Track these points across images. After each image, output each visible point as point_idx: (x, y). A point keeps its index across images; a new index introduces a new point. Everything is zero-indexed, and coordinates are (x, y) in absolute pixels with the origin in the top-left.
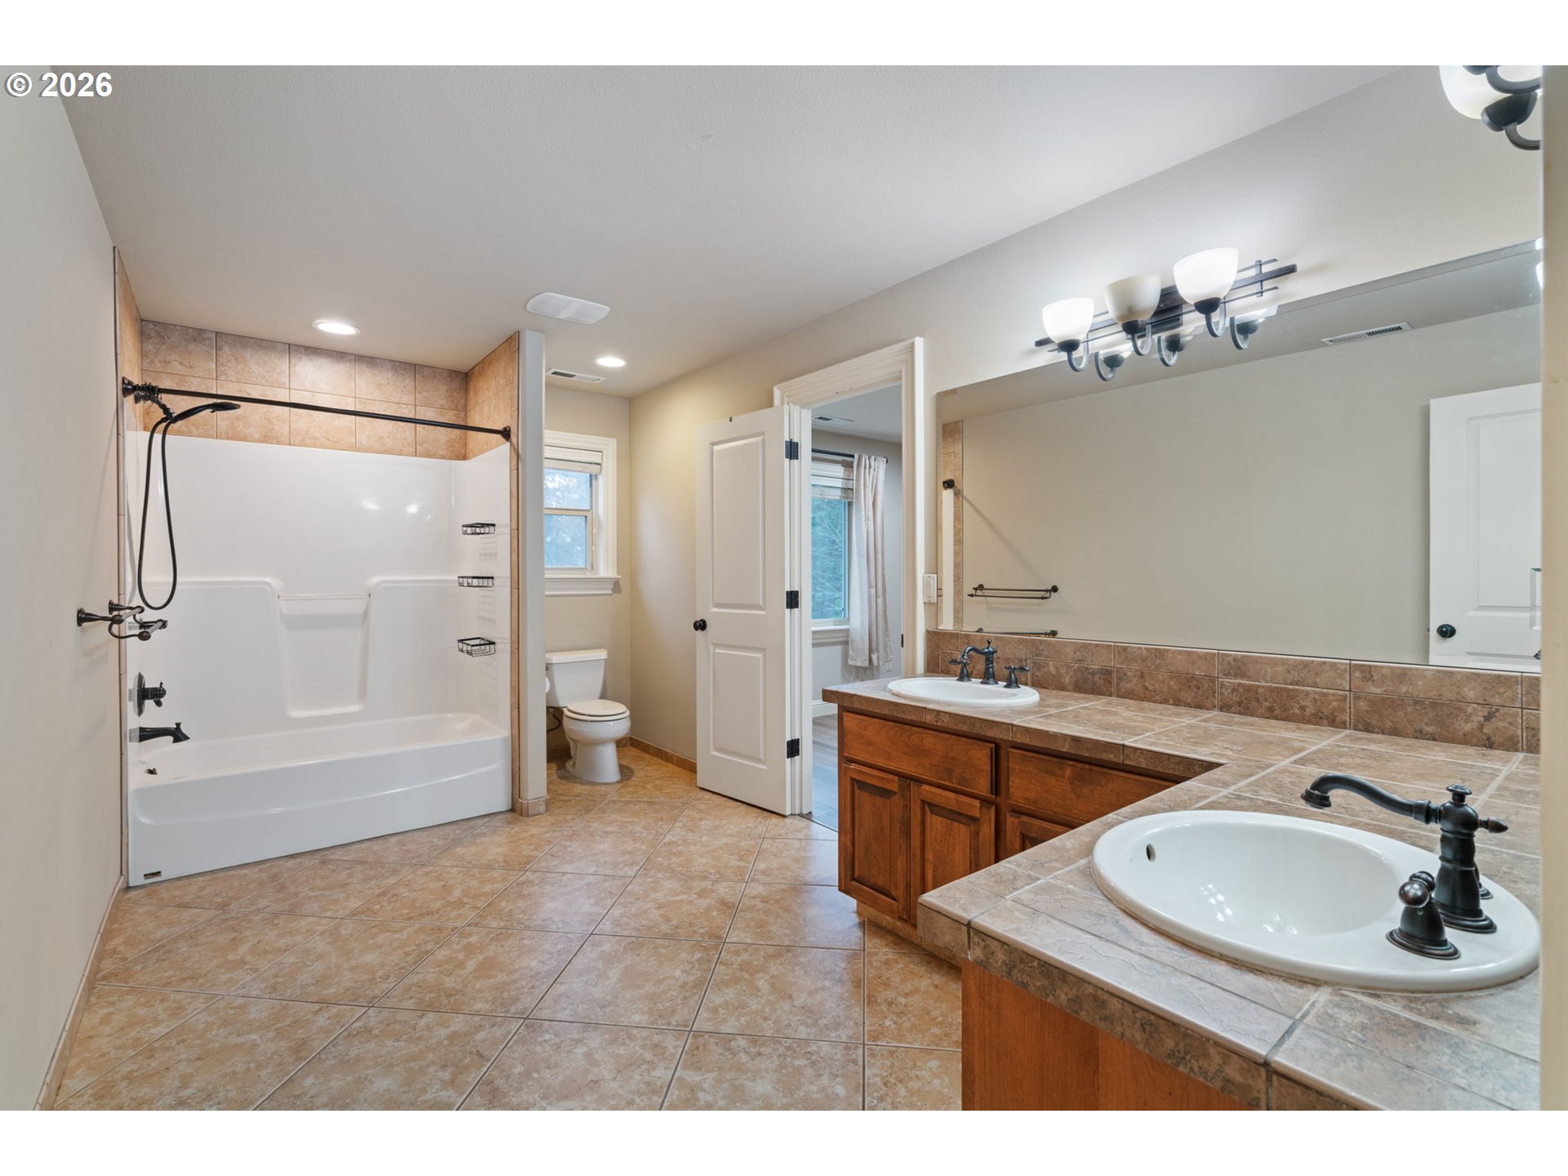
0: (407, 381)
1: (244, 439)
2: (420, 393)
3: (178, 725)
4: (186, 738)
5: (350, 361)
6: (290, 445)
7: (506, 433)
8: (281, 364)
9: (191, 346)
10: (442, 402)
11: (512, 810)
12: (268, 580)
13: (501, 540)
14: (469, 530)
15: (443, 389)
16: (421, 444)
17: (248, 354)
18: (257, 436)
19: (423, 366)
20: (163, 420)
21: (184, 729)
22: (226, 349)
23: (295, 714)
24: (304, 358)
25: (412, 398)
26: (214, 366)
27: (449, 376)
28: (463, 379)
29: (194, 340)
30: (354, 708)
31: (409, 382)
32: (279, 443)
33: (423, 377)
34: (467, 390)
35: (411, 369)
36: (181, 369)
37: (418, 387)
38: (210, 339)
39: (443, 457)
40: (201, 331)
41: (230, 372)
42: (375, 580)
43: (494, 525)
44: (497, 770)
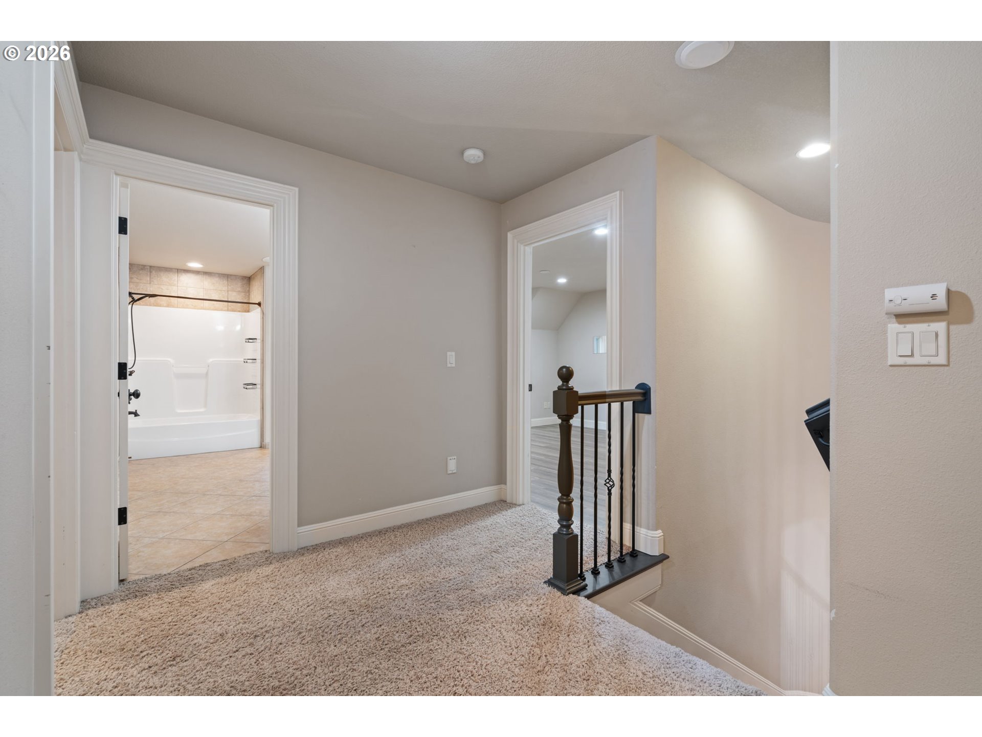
0: (225, 281)
1: (160, 306)
2: (230, 286)
3: (136, 411)
4: (139, 415)
5: (201, 274)
6: (177, 307)
7: (259, 304)
8: (174, 277)
9: (141, 272)
10: (240, 289)
11: (261, 447)
12: (169, 359)
13: (258, 344)
14: (247, 341)
15: (240, 284)
16: (230, 307)
17: (162, 274)
18: (165, 305)
19: (231, 275)
20: (132, 301)
21: (138, 412)
22: (154, 272)
23: (179, 411)
24: (183, 274)
25: (227, 288)
26: (149, 279)
27: (242, 279)
28: (248, 280)
29: (142, 269)
30: (202, 410)
31: (225, 282)
32: (173, 307)
33: (231, 279)
34: (249, 284)
35: (227, 277)
36: (138, 281)
37: (229, 284)
38: (148, 269)
39: (239, 311)
40: (144, 266)
41: (154, 281)
42: (211, 360)
43: (256, 339)
44: (255, 432)
